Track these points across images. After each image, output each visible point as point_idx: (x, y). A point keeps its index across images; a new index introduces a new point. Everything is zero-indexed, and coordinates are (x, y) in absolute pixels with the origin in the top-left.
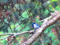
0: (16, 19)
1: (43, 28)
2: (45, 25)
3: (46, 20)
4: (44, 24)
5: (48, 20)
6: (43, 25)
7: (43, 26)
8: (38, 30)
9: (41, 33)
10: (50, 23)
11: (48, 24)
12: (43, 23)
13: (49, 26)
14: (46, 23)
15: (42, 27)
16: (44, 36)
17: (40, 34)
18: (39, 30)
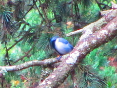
0: (7, 26)
1: (80, 50)
2: (84, 43)
3: (88, 30)
4: (83, 41)
5: (95, 30)
6: (80, 43)
7: (81, 47)
8: (67, 58)
9: (75, 65)
10: (99, 38)
11: (94, 41)
12: (81, 38)
13: (97, 45)
14: (88, 39)
15: (78, 48)
16: (83, 72)
17: (72, 67)
18: (69, 56)
